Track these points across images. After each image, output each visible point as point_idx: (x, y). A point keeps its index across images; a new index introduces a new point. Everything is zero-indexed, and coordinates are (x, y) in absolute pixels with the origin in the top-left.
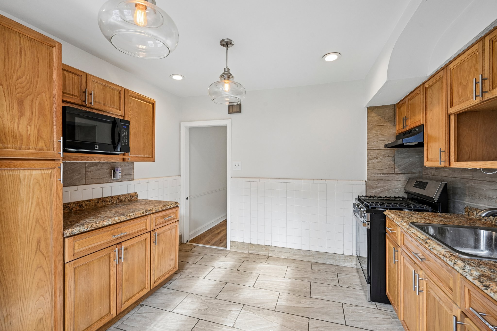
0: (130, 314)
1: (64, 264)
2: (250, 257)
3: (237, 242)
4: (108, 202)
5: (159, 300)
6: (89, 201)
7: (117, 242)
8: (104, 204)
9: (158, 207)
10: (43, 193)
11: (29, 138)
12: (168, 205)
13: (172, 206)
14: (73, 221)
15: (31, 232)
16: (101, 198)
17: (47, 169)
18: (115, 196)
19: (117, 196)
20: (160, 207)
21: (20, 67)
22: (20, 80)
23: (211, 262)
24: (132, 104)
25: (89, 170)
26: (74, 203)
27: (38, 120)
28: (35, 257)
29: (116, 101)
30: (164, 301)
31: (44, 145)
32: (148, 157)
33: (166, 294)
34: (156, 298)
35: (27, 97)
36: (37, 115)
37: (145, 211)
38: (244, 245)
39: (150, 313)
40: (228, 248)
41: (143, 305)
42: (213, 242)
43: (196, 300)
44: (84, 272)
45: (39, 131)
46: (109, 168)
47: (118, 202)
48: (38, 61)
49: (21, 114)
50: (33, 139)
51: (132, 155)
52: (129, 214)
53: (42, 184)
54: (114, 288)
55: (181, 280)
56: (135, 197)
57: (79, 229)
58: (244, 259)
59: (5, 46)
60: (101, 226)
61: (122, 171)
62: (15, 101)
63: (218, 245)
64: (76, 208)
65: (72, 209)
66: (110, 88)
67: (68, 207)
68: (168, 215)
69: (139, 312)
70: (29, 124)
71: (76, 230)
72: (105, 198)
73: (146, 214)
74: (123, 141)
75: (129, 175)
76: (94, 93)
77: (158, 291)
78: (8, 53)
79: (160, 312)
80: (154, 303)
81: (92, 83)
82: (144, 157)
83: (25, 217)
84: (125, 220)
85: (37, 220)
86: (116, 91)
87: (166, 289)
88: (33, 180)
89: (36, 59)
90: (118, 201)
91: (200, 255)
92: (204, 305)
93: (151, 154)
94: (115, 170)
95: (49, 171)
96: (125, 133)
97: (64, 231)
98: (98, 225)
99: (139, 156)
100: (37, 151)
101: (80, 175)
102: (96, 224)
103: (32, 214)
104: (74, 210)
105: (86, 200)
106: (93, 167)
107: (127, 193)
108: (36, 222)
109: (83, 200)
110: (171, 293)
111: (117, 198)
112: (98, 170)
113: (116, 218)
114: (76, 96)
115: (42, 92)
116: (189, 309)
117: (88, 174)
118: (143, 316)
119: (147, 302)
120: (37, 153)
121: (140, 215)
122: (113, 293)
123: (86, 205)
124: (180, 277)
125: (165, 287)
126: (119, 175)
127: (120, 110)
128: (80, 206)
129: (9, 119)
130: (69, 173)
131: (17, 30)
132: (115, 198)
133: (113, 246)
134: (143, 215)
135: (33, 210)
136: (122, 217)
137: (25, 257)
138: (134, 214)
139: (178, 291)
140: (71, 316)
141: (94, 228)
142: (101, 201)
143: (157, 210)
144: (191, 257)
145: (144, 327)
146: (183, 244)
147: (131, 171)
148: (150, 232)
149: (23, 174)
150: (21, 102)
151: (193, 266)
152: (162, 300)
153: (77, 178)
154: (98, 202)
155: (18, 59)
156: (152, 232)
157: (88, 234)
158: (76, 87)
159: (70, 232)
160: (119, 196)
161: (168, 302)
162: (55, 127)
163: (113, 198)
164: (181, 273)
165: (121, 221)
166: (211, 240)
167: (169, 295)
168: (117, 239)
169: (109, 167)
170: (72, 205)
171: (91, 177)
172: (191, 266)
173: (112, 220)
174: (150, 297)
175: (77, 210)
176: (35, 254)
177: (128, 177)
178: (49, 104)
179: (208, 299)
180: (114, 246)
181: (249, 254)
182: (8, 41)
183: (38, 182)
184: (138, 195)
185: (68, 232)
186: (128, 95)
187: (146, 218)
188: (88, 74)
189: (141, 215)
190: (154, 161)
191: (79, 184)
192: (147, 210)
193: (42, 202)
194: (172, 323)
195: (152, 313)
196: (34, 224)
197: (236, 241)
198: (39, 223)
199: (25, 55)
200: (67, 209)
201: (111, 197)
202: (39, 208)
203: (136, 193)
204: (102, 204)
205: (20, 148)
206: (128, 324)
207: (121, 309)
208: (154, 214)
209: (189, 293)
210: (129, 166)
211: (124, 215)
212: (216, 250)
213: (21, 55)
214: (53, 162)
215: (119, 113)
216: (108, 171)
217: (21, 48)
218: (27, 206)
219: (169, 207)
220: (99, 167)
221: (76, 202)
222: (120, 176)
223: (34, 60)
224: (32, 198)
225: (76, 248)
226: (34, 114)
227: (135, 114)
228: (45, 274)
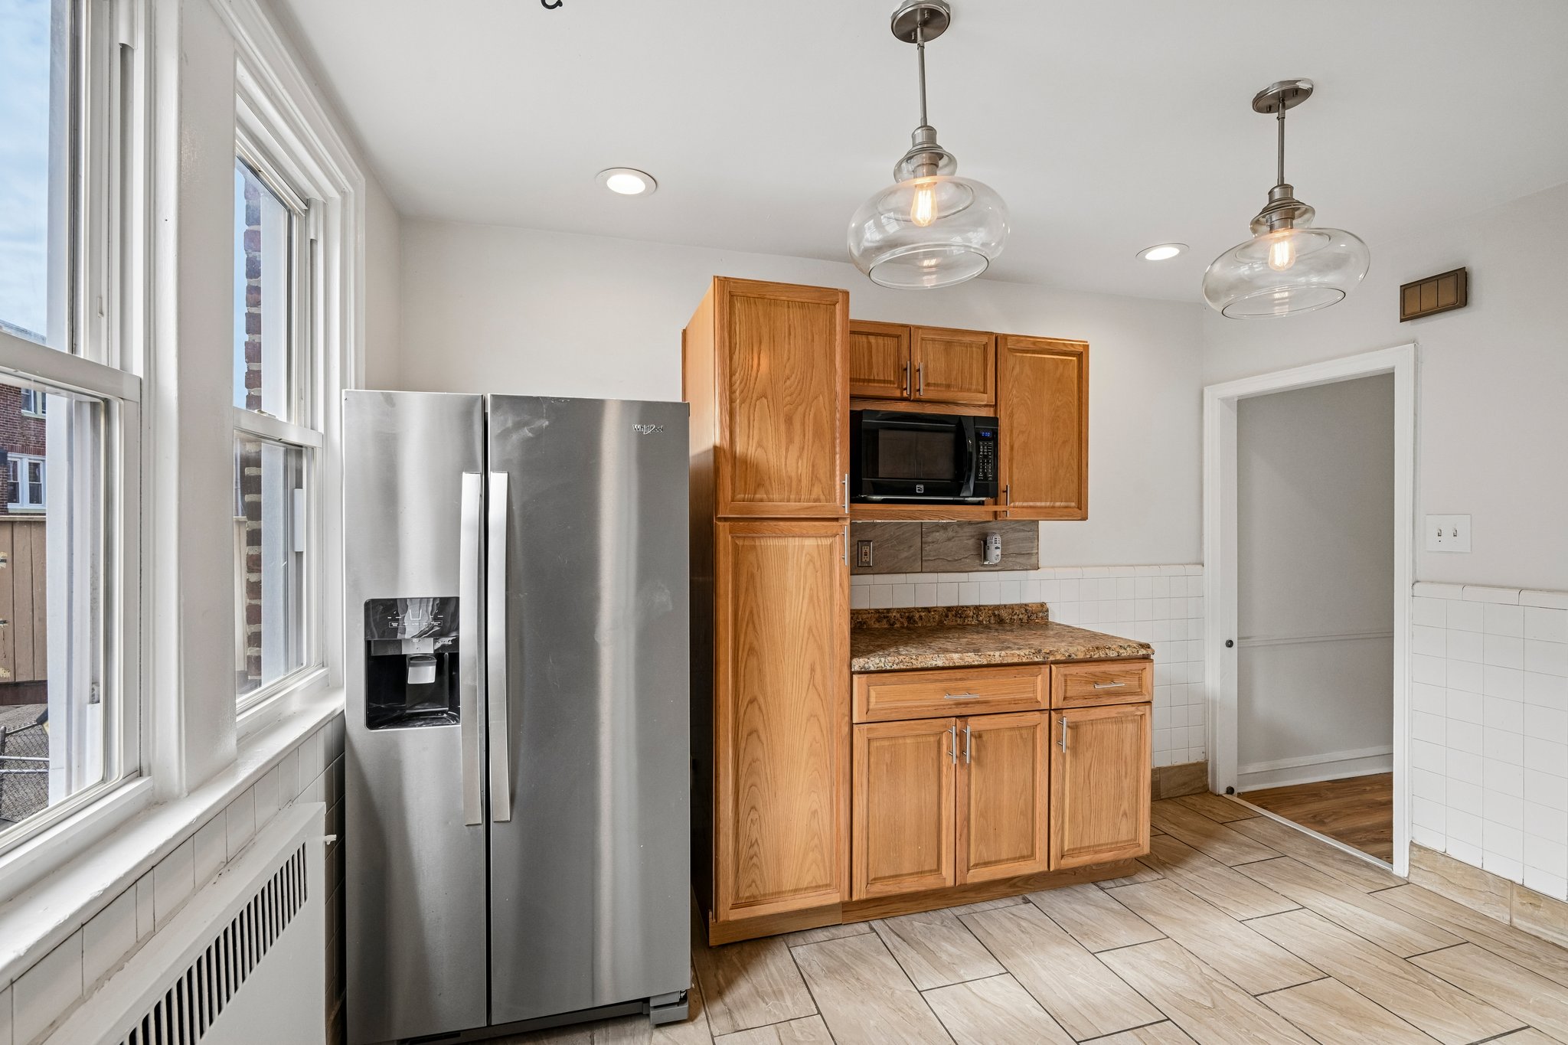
0: (994, 904)
1: (852, 725)
2: (1513, 944)
3: (1444, 855)
4: (970, 619)
5: (1074, 910)
6: (927, 610)
7: (958, 711)
8: (959, 621)
9: (1075, 649)
10: (819, 580)
11: (800, 481)
12: (1109, 648)
13: (1124, 653)
14: (878, 646)
15: (802, 648)
16: (953, 607)
17: (826, 537)
18: (987, 606)
19: (991, 606)
20: (1084, 649)
21: (789, 359)
22: (788, 383)
23: (1295, 886)
24: (1017, 369)
25: (930, 539)
26: (899, 610)
27: (812, 447)
28: (807, 695)
29: (975, 371)
30: (1084, 918)
31: (821, 493)
32: (1066, 507)
33: (1096, 906)
34: (1066, 901)
35: (797, 408)
36: (811, 438)
37: (1033, 651)
38: (1487, 884)
39: (1039, 928)
40: (1401, 866)
41: (1030, 902)
42: (1341, 825)
43: (1183, 967)
44: (886, 755)
45: (813, 466)
46: (972, 537)
47: (992, 621)
48: (813, 340)
49: (790, 441)
50: (805, 482)
51: (1017, 504)
52: (989, 653)
53: (818, 564)
54: (949, 817)
55: (1157, 891)
56: (1041, 614)
57: (878, 661)
58: (1468, 938)
59: (770, 331)
60: (919, 666)
61: (1002, 544)
62: (782, 419)
63: (1360, 845)
64: (902, 623)
65: (894, 623)
66: (961, 344)
67: (888, 617)
68: (1110, 678)
69: (1014, 910)
70: (800, 457)
71: (874, 662)
72: (963, 607)
73: (1036, 660)
74: (981, 470)
75: (1023, 554)
76: (926, 367)
77: (1078, 888)
78: (774, 341)
79: (1062, 939)
80: (1057, 909)
81: (921, 344)
82: (1053, 507)
83: (793, 621)
84: (976, 663)
85: (810, 630)
86: (974, 349)
87: (1101, 893)
88: (806, 555)
89: (810, 337)
90: (992, 618)
91: (1258, 849)
92: (1203, 992)
93: (1075, 498)
94: (988, 542)
95: (827, 542)
96: (988, 449)
97: (851, 658)
98: (914, 662)
99: (1038, 504)
100: (811, 504)
101: (912, 550)
102: (912, 659)
103: (803, 616)
104: (898, 625)
105: (922, 608)
106: (938, 534)
107: (1018, 602)
108: (809, 633)
109: (916, 606)
110: (1112, 910)
111: (990, 612)
112: (949, 540)
113: (956, 656)
114: (891, 381)
115: (819, 395)
116: (1146, 976)
117: (927, 548)
118: (1019, 926)
119: (1043, 900)
120: (812, 507)
121: (1016, 660)
122: (948, 829)
123: (921, 617)
124: (1157, 883)
125: (1102, 889)
126: (995, 554)
127: (985, 392)
128: (910, 619)
129: (774, 453)
130: (892, 546)
131: (784, 298)
132: (986, 611)
133: (946, 719)
134: (1024, 660)
135: (804, 610)
136: (970, 654)
137: (794, 691)
138: (1002, 655)
139: (1134, 912)
140: (863, 833)
141: (905, 667)
142: (954, 613)
143: (1070, 656)
144: (1225, 841)
145: (1013, 948)
146: (1211, 793)
147: (1031, 545)
148: (1048, 712)
149: (793, 543)
150: (789, 420)
151: (1218, 869)
152: (1080, 913)
153: (906, 558)
154: (947, 616)
155: (786, 346)
156: (1053, 713)
157: (894, 677)
158: (891, 362)
159: (862, 665)
160: (998, 607)
161: (1093, 926)
162: (838, 456)
163: (981, 610)
164: (1168, 873)
165: (967, 663)
166: (1334, 817)
167: (1103, 911)
168: (958, 704)
169: (973, 534)
170: (894, 614)
171: (934, 556)
172: (1211, 869)
173: (945, 657)
174: (1053, 892)
175: (902, 627)
176: (808, 690)
177: (1021, 560)
178: (828, 415)
179: (1226, 986)
180: (950, 719)
181: (1512, 928)
182: (774, 323)
183: (811, 560)
184: (1047, 611)
185: (858, 663)
186: (1006, 350)
187: (1035, 668)
188: (913, 326)
189: (1020, 661)
190: (1085, 518)
191: (909, 570)
192: (1040, 651)
193: (818, 597)
194: (1084, 982)
195: (1042, 930)
196: (806, 635)
197: (1441, 849)
198: (813, 635)
199: (795, 337)
200: (885, 621)
201: (977, 608)
202: (814, 608)
203: (1043, 605)
204: (956, 621)
205: (788, 501)
206: (983, 924)
207: (965, 878)
208: (1061, 665)
209: (1168, 937)
210: (1024, 531)
211: (976, 651)
212: (1338, 857)
213: (789, 339)
214: (835, 523)
215: (982, 401)
216: (971, 542)
217: (790, 326)
218: (797, 601)
219: (1112, 654)
220: (951, 534)
221: (902, 609)
222: (998, 555)
223: (807, 339)
224: (804, 589)
225: (873, 700)
226: (807, 438)
227: (1027, 394)
228: (822, 731)
